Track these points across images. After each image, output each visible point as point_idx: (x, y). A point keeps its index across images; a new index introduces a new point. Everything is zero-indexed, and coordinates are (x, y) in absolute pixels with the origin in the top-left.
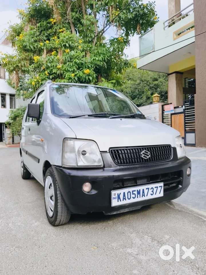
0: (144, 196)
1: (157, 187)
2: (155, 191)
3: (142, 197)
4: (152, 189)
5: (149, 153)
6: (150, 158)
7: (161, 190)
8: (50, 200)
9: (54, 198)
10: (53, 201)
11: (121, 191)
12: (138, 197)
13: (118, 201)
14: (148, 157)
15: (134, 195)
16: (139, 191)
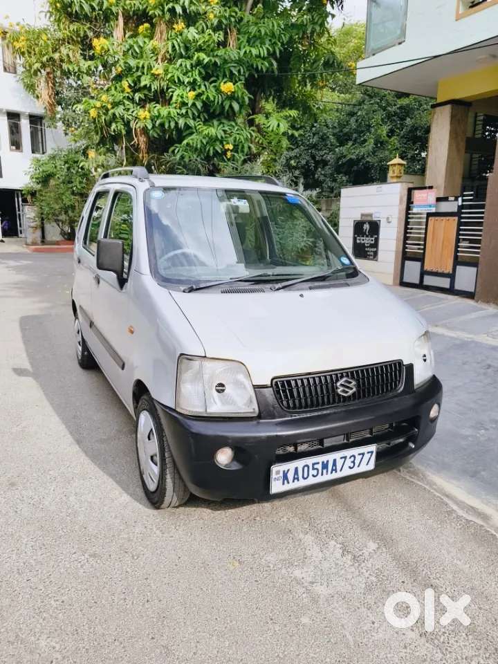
0: (336, 472)
1: (363, 454)
2: (357, 462)
3: (331, 473)
4: (353, 458)
5: (354, 383)
6: (354, 394)
7: (370, 458)
8: (151, 462)
9: (158, 459)
10: (156, 465)
11: (290, 466)
12: (322, 474)
13: (283, 484)
14: (351, 392)
15: (316, 471)
16: (325, 462)
